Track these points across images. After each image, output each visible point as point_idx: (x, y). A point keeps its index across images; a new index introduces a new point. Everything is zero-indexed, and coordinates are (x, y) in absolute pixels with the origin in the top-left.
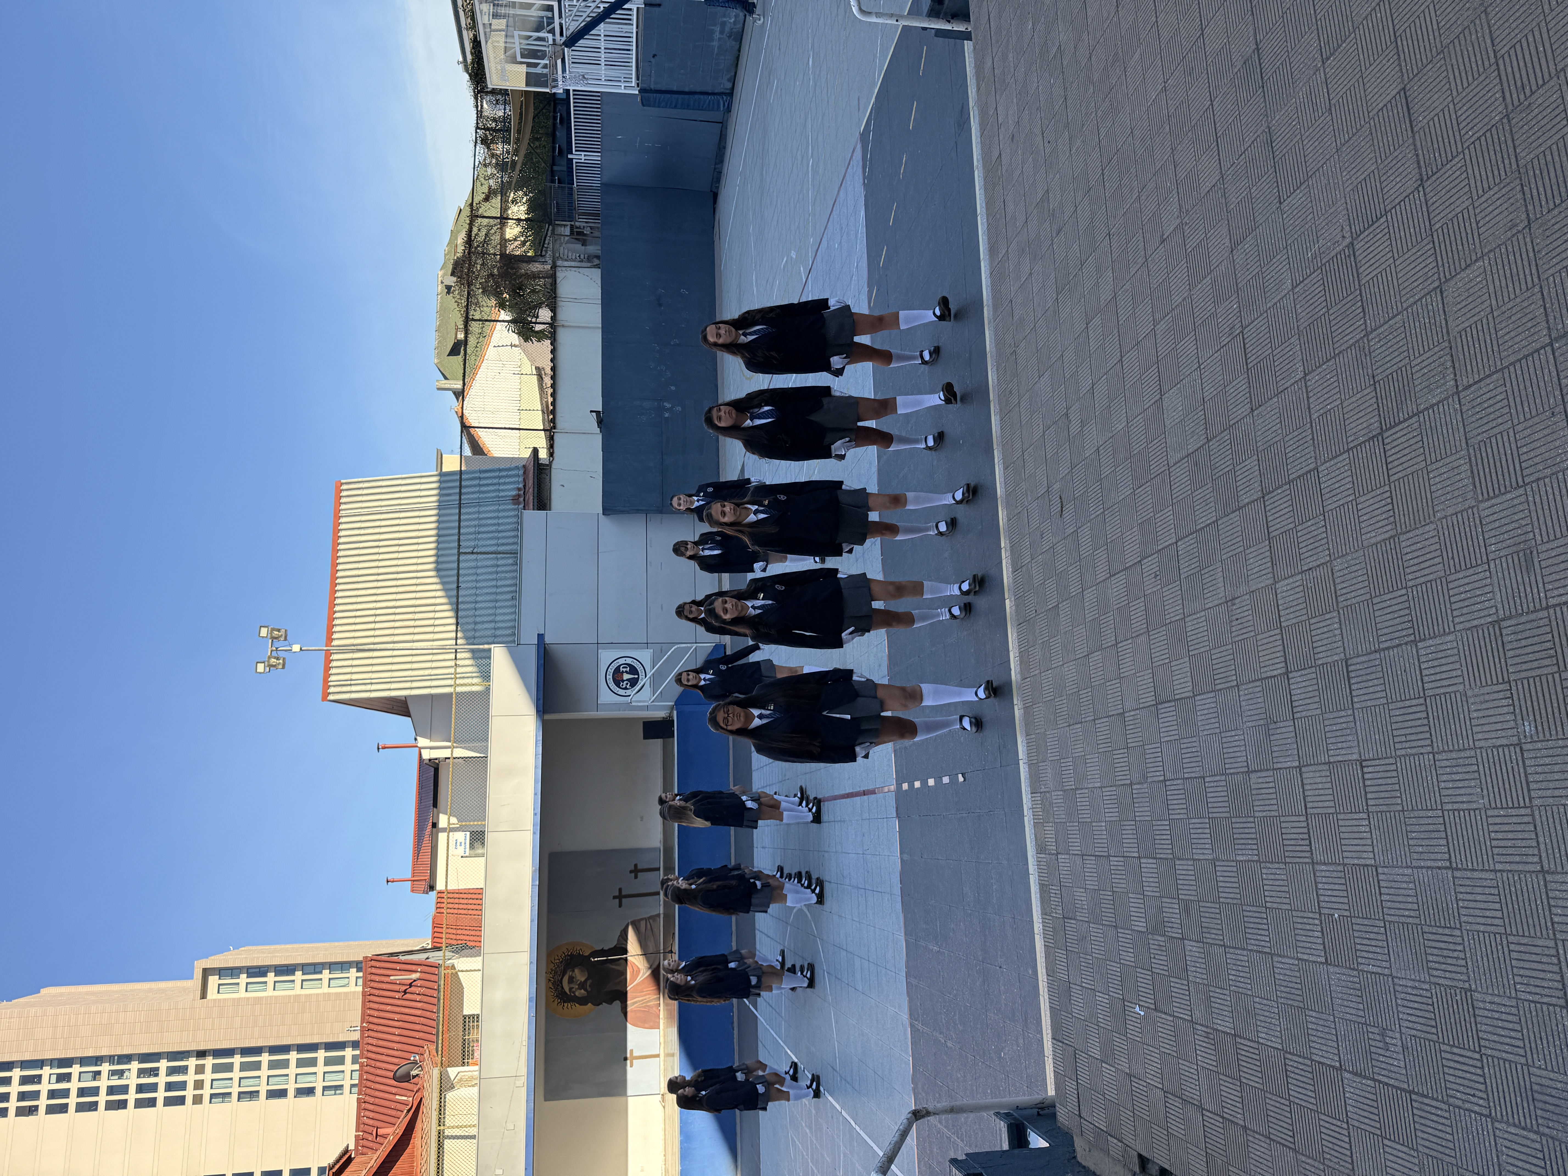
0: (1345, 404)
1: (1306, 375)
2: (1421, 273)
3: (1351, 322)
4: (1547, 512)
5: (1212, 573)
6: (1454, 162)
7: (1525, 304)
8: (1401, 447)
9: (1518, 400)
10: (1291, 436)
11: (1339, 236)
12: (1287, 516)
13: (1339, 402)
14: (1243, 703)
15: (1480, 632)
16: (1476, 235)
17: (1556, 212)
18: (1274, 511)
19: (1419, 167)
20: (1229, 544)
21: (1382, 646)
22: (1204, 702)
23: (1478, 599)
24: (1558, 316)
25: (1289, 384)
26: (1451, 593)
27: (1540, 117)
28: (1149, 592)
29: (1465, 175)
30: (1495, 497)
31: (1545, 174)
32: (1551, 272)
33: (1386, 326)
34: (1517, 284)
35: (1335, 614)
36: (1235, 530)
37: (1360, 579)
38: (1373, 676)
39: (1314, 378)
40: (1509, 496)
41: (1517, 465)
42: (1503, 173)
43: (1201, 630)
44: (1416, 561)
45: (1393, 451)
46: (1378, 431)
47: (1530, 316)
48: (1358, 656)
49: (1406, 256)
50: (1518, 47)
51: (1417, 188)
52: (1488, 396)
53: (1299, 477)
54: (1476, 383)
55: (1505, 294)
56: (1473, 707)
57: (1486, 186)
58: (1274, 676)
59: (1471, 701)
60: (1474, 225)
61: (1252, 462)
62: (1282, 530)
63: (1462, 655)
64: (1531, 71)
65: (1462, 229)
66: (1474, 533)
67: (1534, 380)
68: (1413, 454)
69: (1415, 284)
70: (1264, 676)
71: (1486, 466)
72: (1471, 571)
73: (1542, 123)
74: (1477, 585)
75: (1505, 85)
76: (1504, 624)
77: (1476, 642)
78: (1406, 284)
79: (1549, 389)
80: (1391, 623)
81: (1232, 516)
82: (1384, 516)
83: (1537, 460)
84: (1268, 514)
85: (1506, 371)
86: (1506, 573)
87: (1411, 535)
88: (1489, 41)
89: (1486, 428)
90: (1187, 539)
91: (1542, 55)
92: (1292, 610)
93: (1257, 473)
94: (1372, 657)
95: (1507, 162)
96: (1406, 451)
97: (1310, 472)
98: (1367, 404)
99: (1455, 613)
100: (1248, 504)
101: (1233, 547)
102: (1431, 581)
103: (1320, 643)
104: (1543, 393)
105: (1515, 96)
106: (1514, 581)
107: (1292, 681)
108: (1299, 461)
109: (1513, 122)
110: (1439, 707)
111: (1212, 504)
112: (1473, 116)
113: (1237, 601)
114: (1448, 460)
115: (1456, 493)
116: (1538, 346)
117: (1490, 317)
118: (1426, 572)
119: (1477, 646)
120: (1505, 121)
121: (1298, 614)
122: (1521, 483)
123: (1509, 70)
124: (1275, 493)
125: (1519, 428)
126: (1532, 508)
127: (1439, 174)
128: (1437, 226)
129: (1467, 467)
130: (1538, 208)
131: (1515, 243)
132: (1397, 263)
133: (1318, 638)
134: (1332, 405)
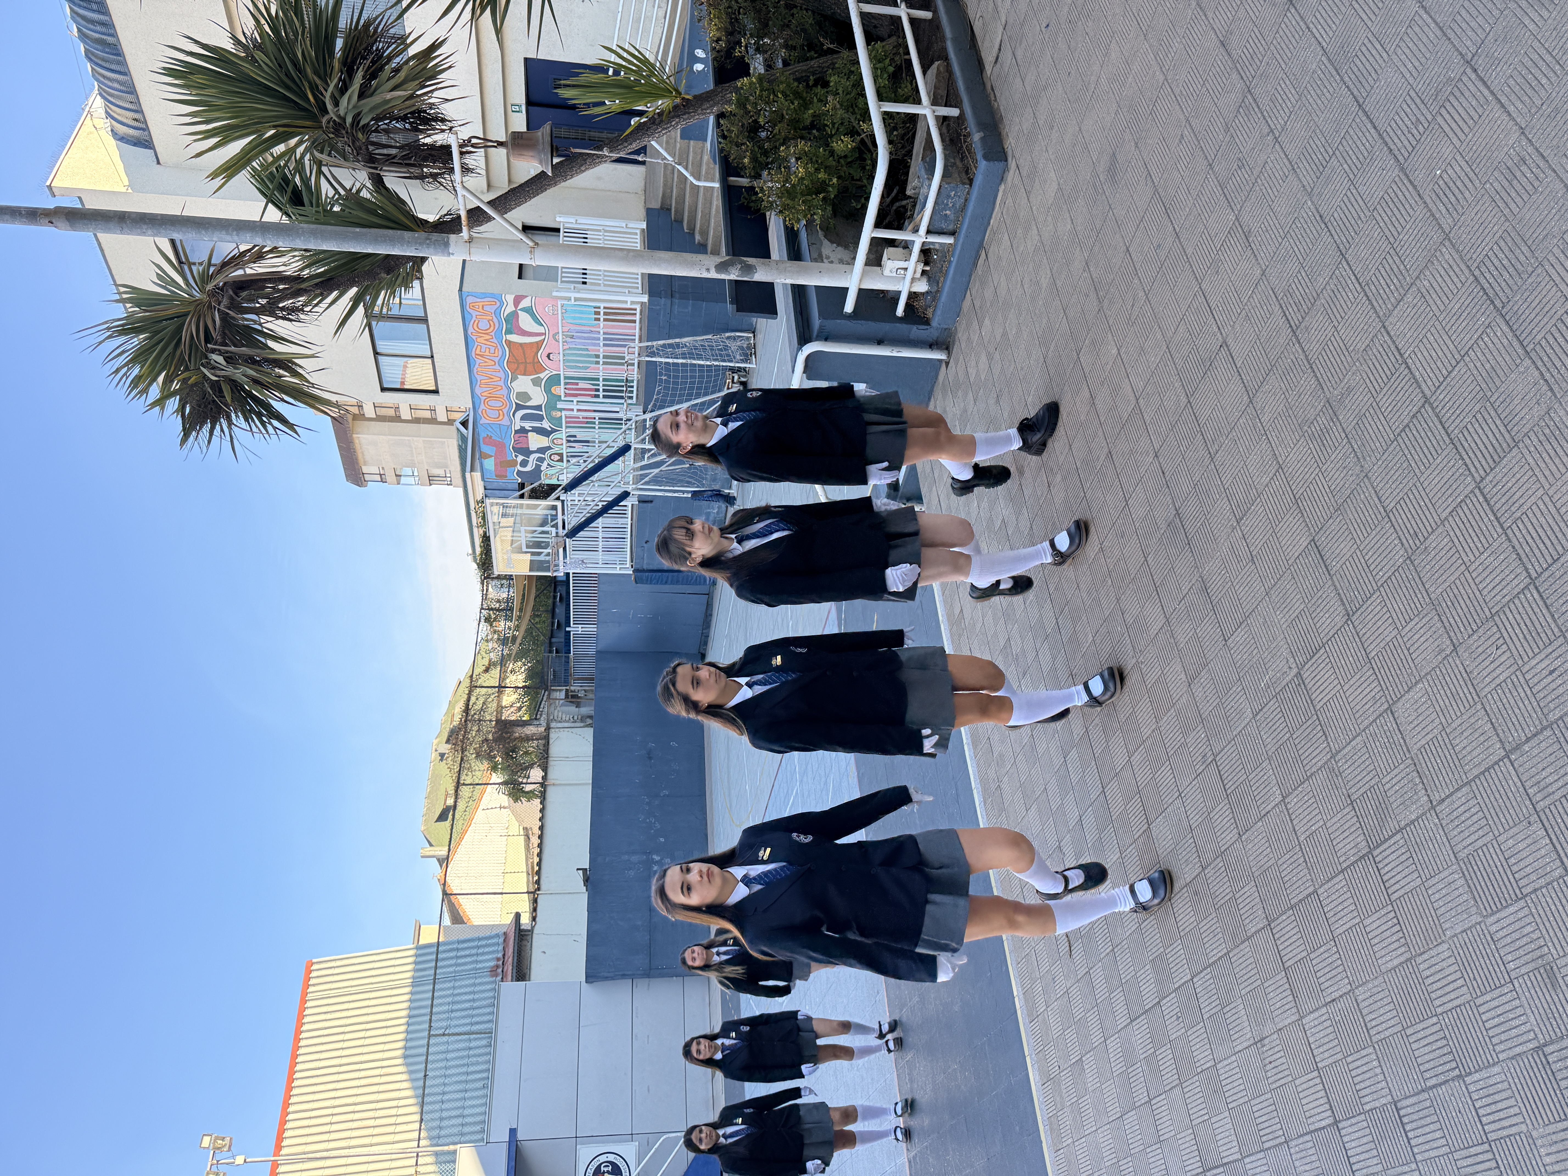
0: (1328, 824)
1: (1284, 798)
2: (1369, 697)
3: (1316, 745)
4: (1554, 923)
5: (1234, 1011)
6: (1372, 599)
7: (1472, 720)
8: (1393, 864)
9: (1492, 810)
10: (1283, 860)
11: (1286, 667)
12: (1297, 944)
13: (1321, 823)
14: (1297, 1164)
15: (1526, 1061)
16: (1410, 660)
17: (1475, 637)
18: (1283, 939)
19: (1344, 604)
20: (1246, 977)
21: (1428, 1084)
22: (1254, 1165)
23: (1514, 1023)
24: (1506, 729)
25: (1269, 807)
26: (1484, 1018)
27: (1438, 558)
28: (1174, 1037)
29: (1385, 610)
30: (1498, 911)
31: (1456, 604)
32: (1487, 690)
33: (1349, 748)
34: (1459, 702)
35: (1371, 1050)
36: (1248, 962)
37: (1387, 1008)
38: (1428, 1120)
39: (1292, 800)
40: (1512, 909)
41: (1511, 877)
42: (1419, 606)
43: (1236, 1077)
44: (1439, 984)
45: (1386, 869)
46: (1367, 850)
47: (1480, 731)
48: (1406, 1098)
49: (1351, 682)
50: (1402, 502)
51: (1346, 622)
52: (1462, 809)
53: (1300, 901)
54: (1447, 797)
55: (1451, 711)
56: (1543, 1151)
57: (1407, 617)
58: (1323, 1128)
59: (1539, 1142)
60: (1406, 652)
61: (1250, 889)
62: (1296, 959)
63: (1514, 1089)
64: (1419, 522)
65: (1396, 656)
66: (1488, 951)
67: (1502, 792)
68: (1407, 871)
69: (1367, 707)
70: (1312, 1128)
71: (1481, 880)
72: (1497, 992)
73: (1441, 563)
74: (1507, 1007)
75: (1400, 533)
76: (1548, 1050)
77: (1525, 1073)
78: (1358, 707)
79: (1519, 799)
80: (1431, 1056)
81: (1242, 947)
82: (1395, 938)
83: (1528, 870)
84: (1279, 942)
85: (1473, 784)
86: (1533, 992)
87: (1425, 956)
88: (1376, 499)
89: (1469, 841)
90: (1202, 975)
91: (1424, 508)
92: (1325, 1047)
93: (1258, 899)
94: (1422, 1097)
95: (1419, 596)
96: (1399, 869)
97: (1310, 895)
98: (1349, 824)
99: (1495, 1041)
100: (1255, 933)
101: (1250, 981)
102: (1459, 1006)
103: (1363, 1085)
104: (1514, 804)
105: (1411, 542)
106: (1543, 1000)
107: (1343, 1132)
108: (1297, 885)
109: (1416, 563)
110: (1507, 1153)
111: (1220, 935)
112: (1379, 560)
113: (1266, 1041)
114: (1442, 875)
115: (1459, 909)
116: (1496, 758)
117: (1443, 733)
118: (1452, 996)
119: (1527, 1077)
120: (1408, 562)
121: (1332, 1052)
122: (1520, 896)
123: (1400, 521)
124: (1280, 919)
125: (1501, 839)
126: (1539, 921)
127: (1362, 609)
128: (1373, 654)
129: (1462, 881)
130: (1459, 635)
131: (1448, 666)
132: (1345, 689)
133: (1359, 1079)
134: (1317, 826)
